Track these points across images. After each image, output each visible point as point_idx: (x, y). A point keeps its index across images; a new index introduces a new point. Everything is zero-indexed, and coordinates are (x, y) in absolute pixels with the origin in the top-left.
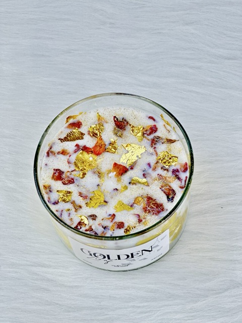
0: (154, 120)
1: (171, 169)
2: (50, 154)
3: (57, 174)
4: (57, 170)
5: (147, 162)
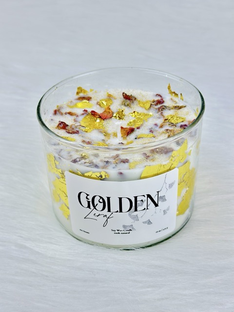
0: (161, 97)
1: (179, 125)
2: (57, 112)
3: (62, 125)
4: (62, 122)
5: (154, 123)
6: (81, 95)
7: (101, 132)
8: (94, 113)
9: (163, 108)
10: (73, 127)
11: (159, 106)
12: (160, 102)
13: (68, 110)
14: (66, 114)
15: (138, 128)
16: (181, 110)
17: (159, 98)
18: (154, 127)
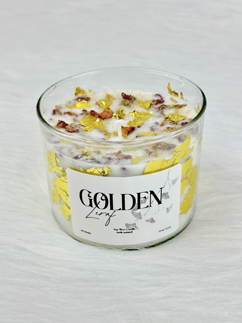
0: (161, 96)
1: (180, 123)
2: (56, 112)
3: (62, 124)
4: (62, 122)
5: (155, 122)
6: (80, 95)
7: (101, 131)
8: (93, 113)
9: (163, 107)
10: (73, 126)
11: (159, 105)
12: (160, 101)
13: (67, 110)
14: (65, 113)
15: (139, 127)
16: (181, 109)
17: (159, 98)
18: (155, 125)
